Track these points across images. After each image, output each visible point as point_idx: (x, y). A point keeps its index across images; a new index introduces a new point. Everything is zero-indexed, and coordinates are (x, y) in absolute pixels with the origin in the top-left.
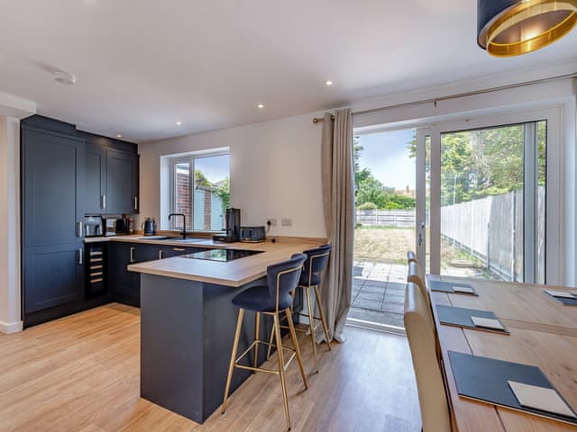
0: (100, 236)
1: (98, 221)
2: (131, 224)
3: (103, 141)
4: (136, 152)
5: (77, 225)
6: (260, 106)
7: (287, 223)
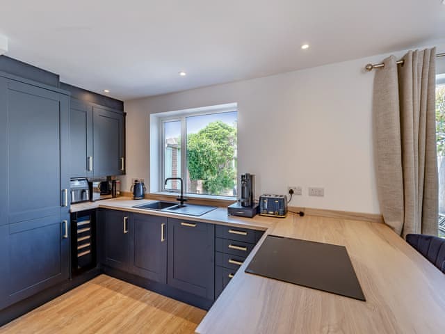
0: (86, 201)
1: (84, 185)
2: (118, 185)
3: (87, 97)
4: (123, 110)
5: (62, 192)
6: (305, 47)
7: (317, 193)
